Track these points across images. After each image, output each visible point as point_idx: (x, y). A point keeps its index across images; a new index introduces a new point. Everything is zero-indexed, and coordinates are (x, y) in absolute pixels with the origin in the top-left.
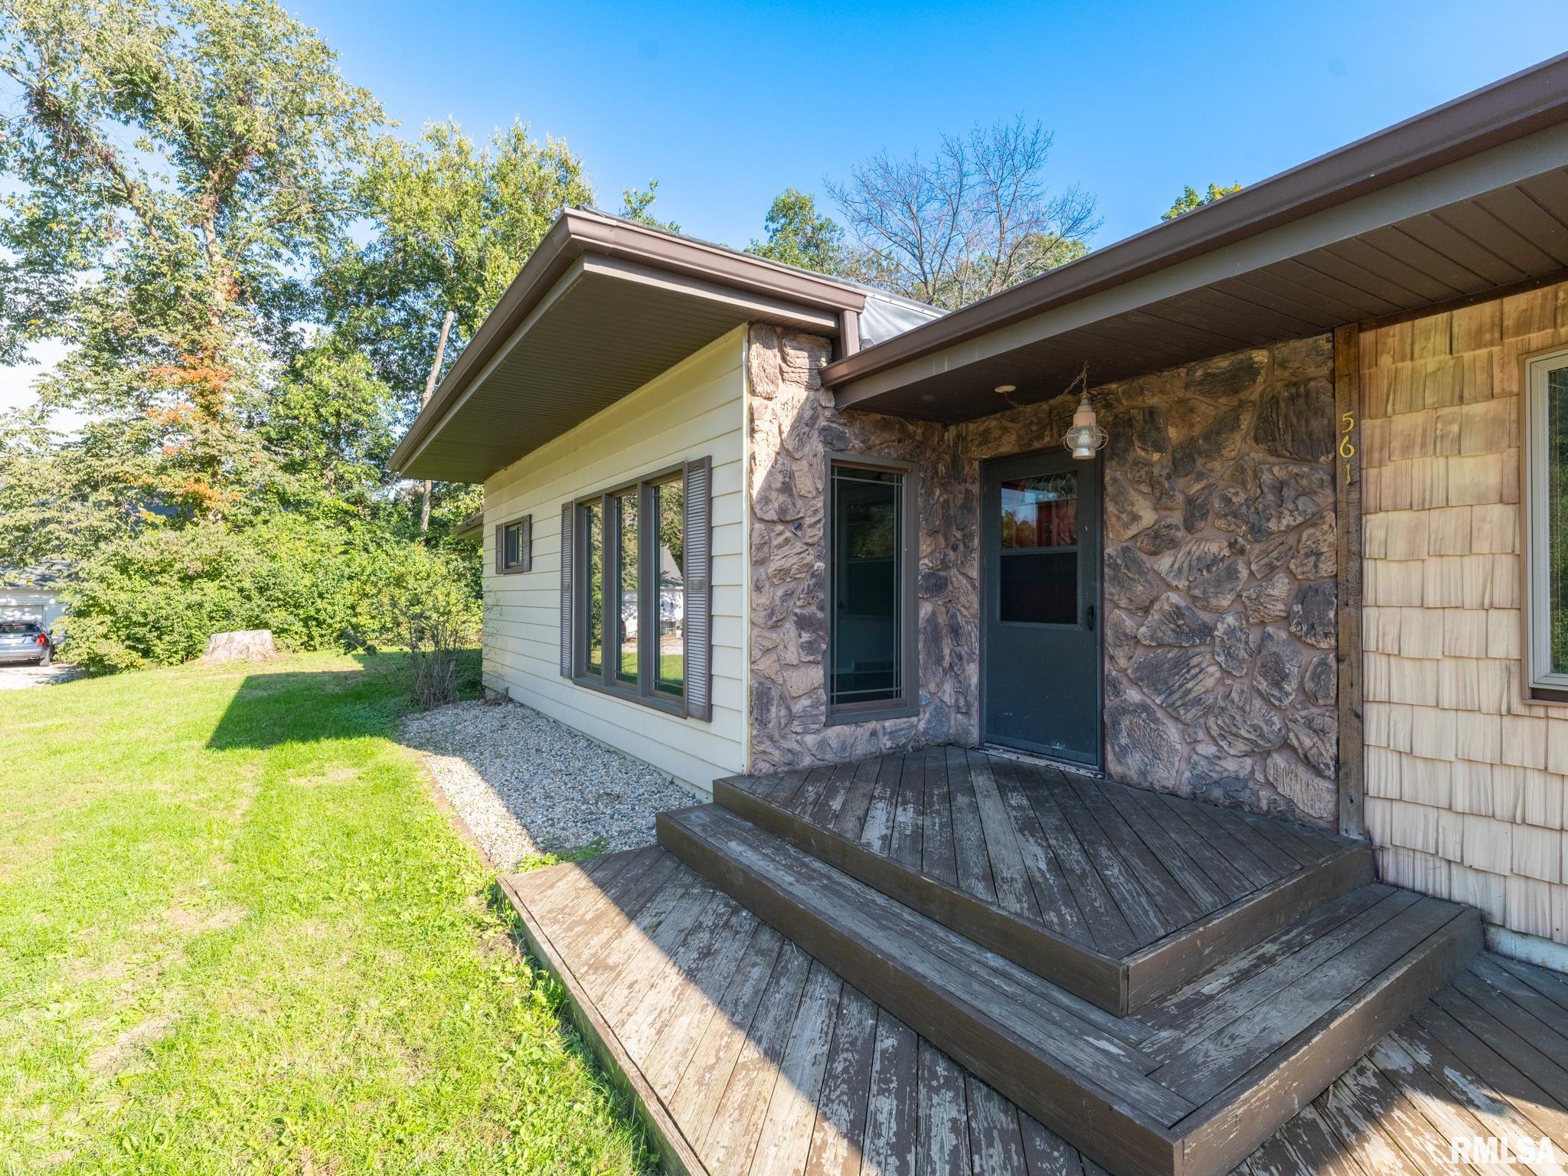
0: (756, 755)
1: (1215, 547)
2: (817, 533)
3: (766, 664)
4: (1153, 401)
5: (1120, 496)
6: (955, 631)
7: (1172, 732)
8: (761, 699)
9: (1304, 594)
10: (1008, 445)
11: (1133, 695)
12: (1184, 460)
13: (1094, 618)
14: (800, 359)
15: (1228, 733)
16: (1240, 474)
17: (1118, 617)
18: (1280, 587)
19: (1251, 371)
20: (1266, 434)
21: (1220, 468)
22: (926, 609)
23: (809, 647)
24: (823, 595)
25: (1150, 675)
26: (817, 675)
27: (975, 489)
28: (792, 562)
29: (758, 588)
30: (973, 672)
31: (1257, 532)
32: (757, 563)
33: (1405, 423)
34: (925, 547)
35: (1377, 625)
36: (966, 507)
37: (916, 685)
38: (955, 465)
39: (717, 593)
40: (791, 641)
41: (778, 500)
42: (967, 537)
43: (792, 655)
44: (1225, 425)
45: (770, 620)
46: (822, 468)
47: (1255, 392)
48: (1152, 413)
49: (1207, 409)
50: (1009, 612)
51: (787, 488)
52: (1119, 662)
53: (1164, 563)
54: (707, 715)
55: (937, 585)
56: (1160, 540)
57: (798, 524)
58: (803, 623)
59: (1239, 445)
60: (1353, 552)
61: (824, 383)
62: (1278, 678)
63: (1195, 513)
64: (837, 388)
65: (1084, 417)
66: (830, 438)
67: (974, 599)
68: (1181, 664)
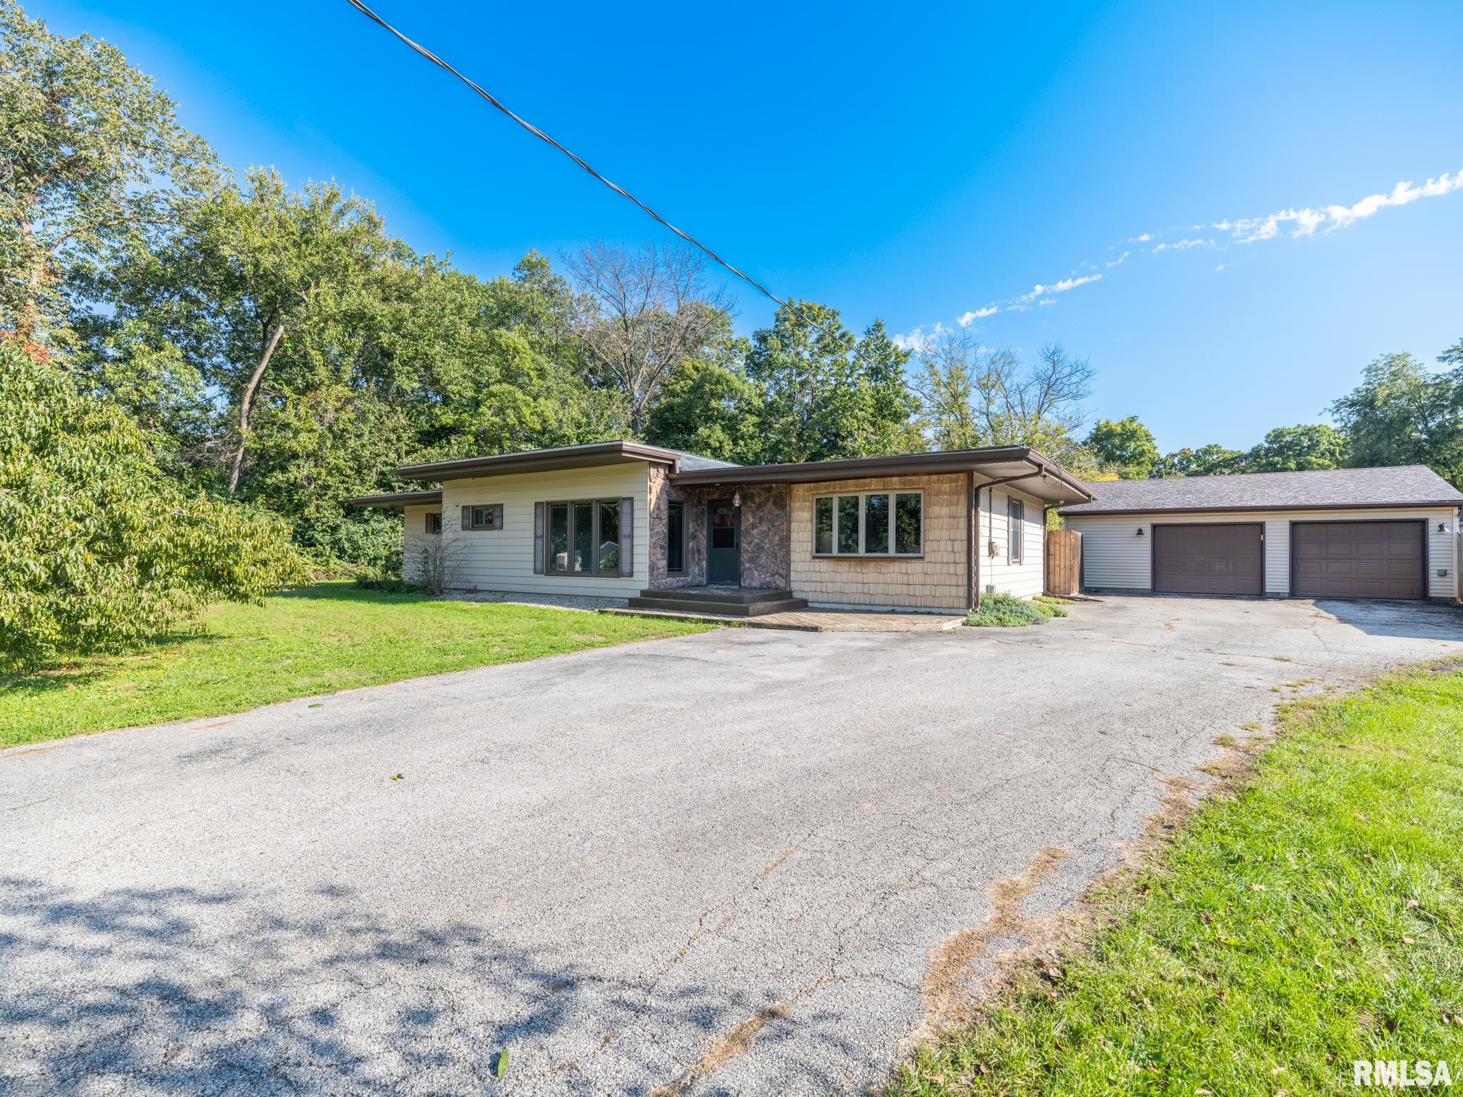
0: (651, 584)
1: (765, 528)
2: (665, 521)
3: (653, 558)
4: (752, 491)
5: (745, 515)
6: (699, 551)
7: (756, 573)
8: (652, 568)
9: (781, 539)
10: (716, 496)
11: (747, 565)
12: (759, 507)
13: (738, 546)
14: (662, 471)
15: (767, 572)
16: (770, 512)
17: (744, 546)
18: (777, 538)
19: (772, 488)
20: (775, 503)
21: (766, 510)
22: (691, 544)
23: (663, 554)
24: (666, 539)
25: (751, 560)
26: (664, 563)
27: (706, 508)
28: (659, 530)
29: (651, 537)
30: (704, 564)
31: (773, 525)
32: (651, 530)
33: (798, 504)
34: (691, 526)
35: (793, 545)
36: (703, 513)
37: (688, 567)
38: (699, 501)
39: (635, 539)
40: (659, 551)
41: (656, 512)
42: (703, 523)
43: (659, 557)
44: (767, 500)
45: (653, 546)
46: (666, 502)
47: (773, 493)
48: (752, 494)
49: (764, 495)
50: (715, 546)
51: (658, 509)
52: (744, 557)
53: (755, 532)
54: (631, 575)
55: (694, 537)
56: (754, 526)
57: (660, 519)
58: (662, 547)
59: (770, 505)
60: (789, 531)
61: (667, 478)
62: (776, 557)
63: (761, 520)
64: (671, 480)
65: (737, 497)
66: (668, 493)
67: (705, 542)
68: (758, 556)
